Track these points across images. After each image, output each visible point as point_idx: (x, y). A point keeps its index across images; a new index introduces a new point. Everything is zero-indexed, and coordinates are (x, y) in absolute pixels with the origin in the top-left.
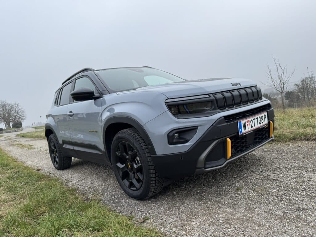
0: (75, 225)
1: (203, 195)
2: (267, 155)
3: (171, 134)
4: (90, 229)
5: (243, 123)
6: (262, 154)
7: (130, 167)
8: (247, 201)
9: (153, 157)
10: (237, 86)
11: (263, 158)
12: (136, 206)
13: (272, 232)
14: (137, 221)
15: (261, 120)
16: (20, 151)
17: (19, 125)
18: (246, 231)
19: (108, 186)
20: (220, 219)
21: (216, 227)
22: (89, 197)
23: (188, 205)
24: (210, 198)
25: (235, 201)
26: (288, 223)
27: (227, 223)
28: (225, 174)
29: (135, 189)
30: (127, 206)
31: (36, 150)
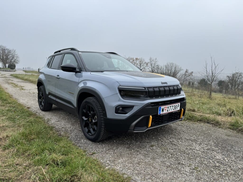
0: (53, 149)
1: (131, 145)
2: (179, 128)
3: (118, 107)
4: (61, 153)
5: (162, 108)
6: (176, 127)
7: (90, 121)
8: (154, 154)
9: (105, 118)
10: (165, 84)
11: (176, 129)
12: (89, 144)
13: (159, 172)
14: (88, 154)
15: (175, 107)
16: (14, 89)
17: (13, 67)
18: (146, 169)
19: (75, 129)
20: (135, 161)
21: (132, 165)
22: (61, 134)
23: (120, 149)
24: (134, 148)
25: (147, 152)
26: (170, 169)
27: (138, 164)
28: (148, 135)
29: (91, 134)
30: (84, 144)
31: (26, 91)
